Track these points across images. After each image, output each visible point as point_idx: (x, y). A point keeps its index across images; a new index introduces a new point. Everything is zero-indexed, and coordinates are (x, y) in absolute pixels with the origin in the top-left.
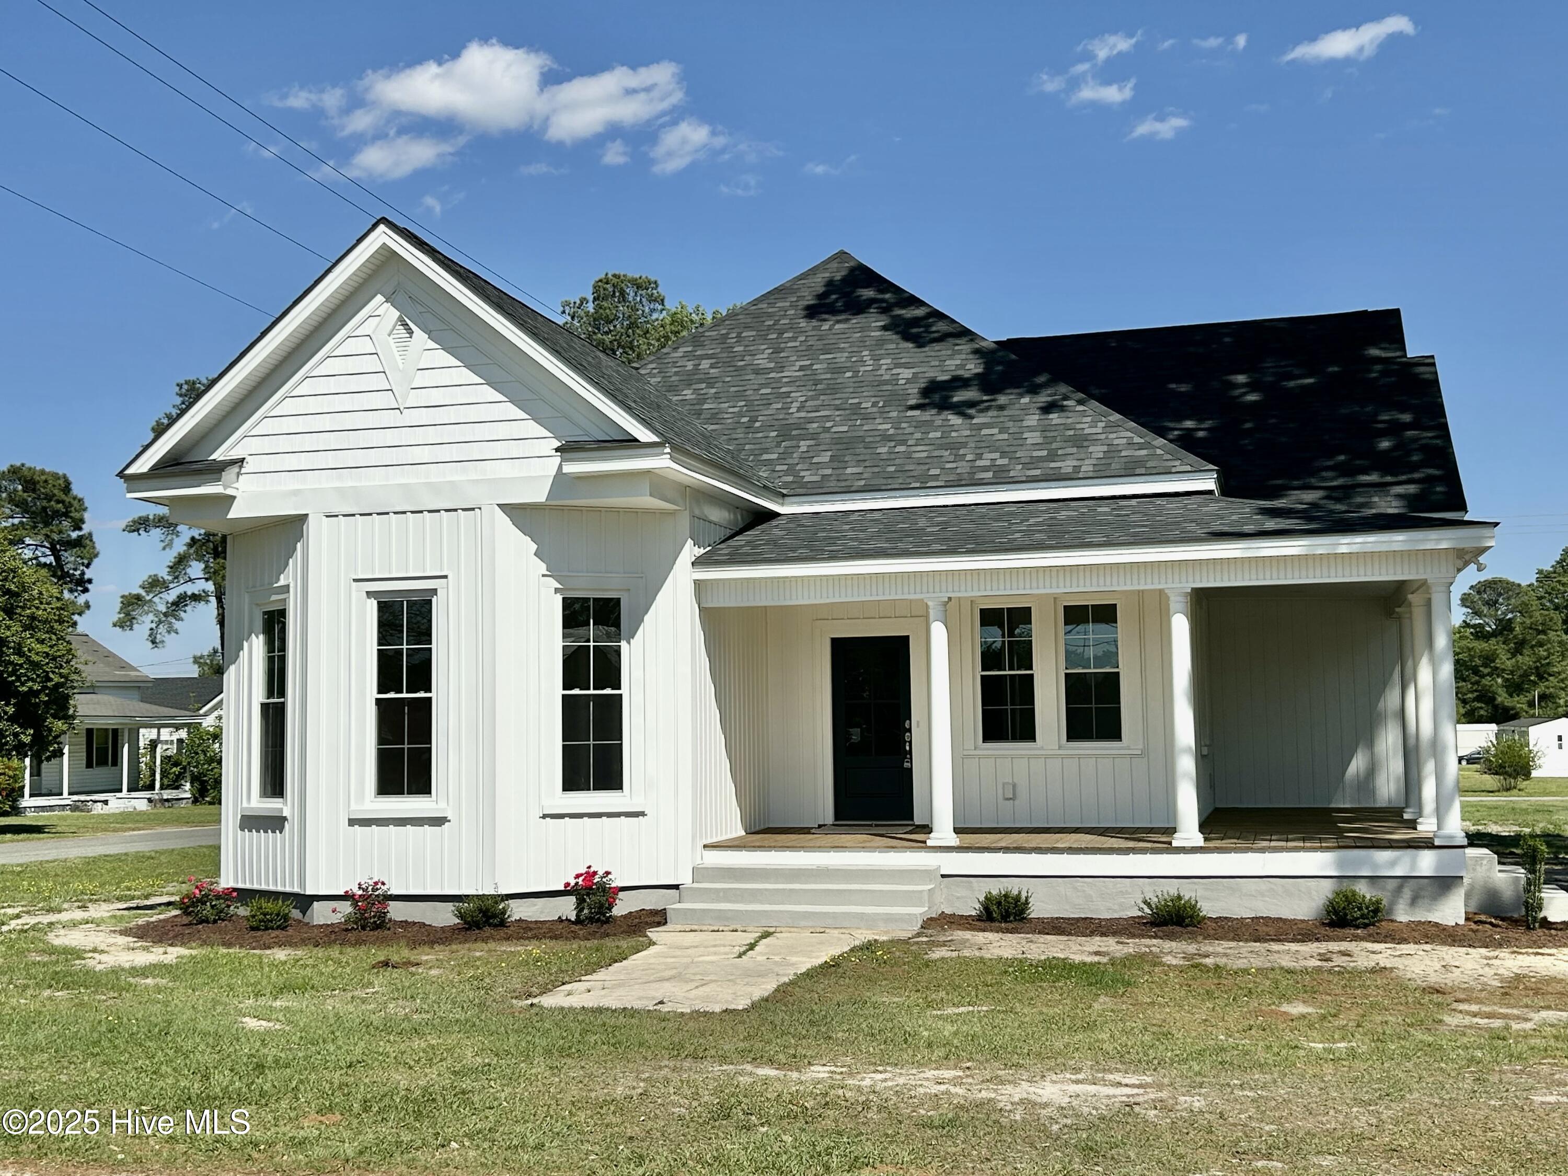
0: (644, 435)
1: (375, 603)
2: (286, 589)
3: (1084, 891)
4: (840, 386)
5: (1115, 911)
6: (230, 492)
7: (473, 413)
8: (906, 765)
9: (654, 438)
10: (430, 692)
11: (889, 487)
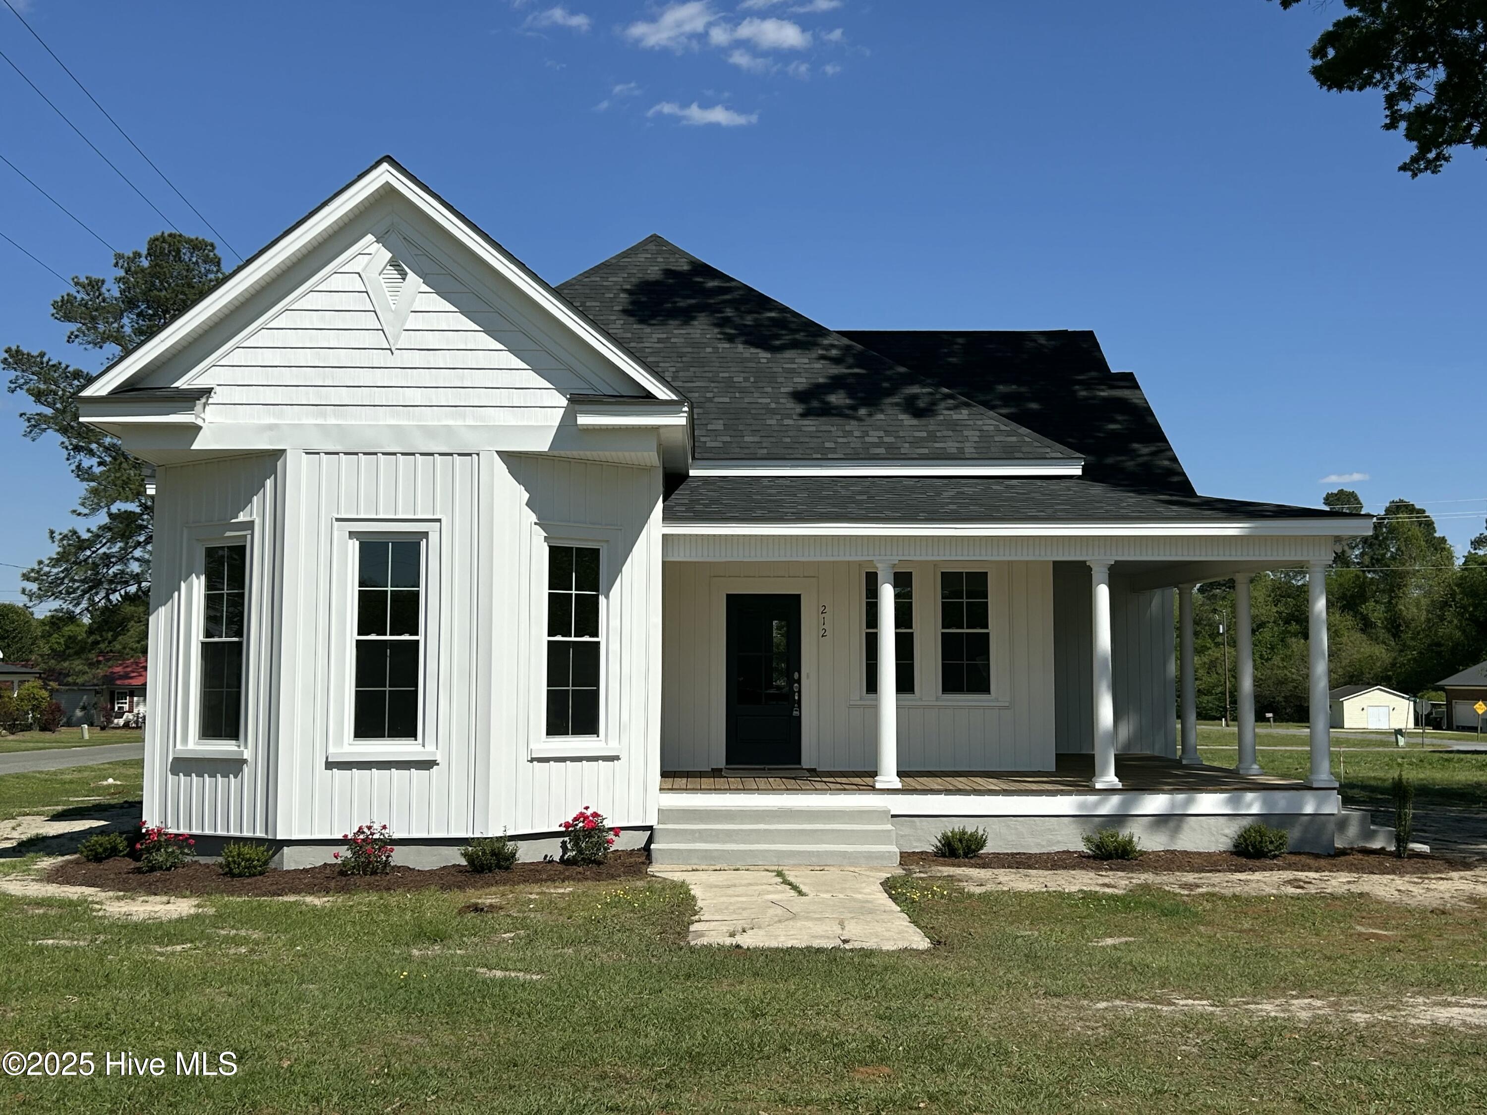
0: (661, 392)
1: (357, 543)
2: (250, 525)
3: (1016, 829)
4: (705, 360)
5: (1043, 846)
6: (199, 422)
7: (470, 359)
8: (795, 713)
9: (670, 396)
10: (417, 634)
11: (792, 456)
